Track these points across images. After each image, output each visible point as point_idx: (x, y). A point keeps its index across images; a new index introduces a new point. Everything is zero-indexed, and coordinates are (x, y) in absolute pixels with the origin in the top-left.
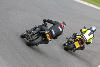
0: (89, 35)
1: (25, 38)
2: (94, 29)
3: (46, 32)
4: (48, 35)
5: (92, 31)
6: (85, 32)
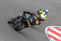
0: (44, 15)
1: (11, 24)
2: (47, 11)
3: (28, 21)
4: (28, 23)
5: (46, 12)
6: (42, 13)
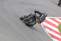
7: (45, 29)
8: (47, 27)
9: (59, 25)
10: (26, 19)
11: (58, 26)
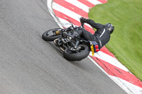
7: (58, 20)
8: (62, 16)
9: (90, 10)
10: (61, 42)
11: (88, 11)
